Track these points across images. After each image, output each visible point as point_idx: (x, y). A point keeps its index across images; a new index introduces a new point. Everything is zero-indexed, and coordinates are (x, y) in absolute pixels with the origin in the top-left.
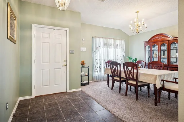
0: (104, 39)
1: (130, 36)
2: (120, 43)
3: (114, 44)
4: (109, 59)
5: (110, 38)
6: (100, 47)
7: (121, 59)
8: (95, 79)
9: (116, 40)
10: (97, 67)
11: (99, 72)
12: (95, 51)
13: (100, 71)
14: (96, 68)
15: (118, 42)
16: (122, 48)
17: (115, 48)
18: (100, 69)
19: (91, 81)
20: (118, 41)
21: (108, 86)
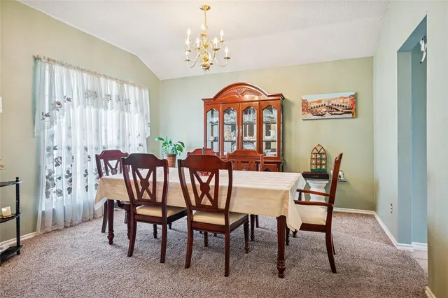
0: (85, 74)
1: (163, 81)
2: (137, 98)
3: (119, 96)
4: (104, 144)
5: (105, 76)
6: (69, 100)
7: (140, 145)
8: (49, 223)
9: (125, 85)
10: (55, 176)
11: (65, 192)
12: (47, 115)
13: (70, 190)
14: (52, 179)
15: (132, 93)
16: (142, 111)
17: (123, 110)
18: (71, 181)
19: (30, 235)
20: (132, 89)
21: (111, 243)
